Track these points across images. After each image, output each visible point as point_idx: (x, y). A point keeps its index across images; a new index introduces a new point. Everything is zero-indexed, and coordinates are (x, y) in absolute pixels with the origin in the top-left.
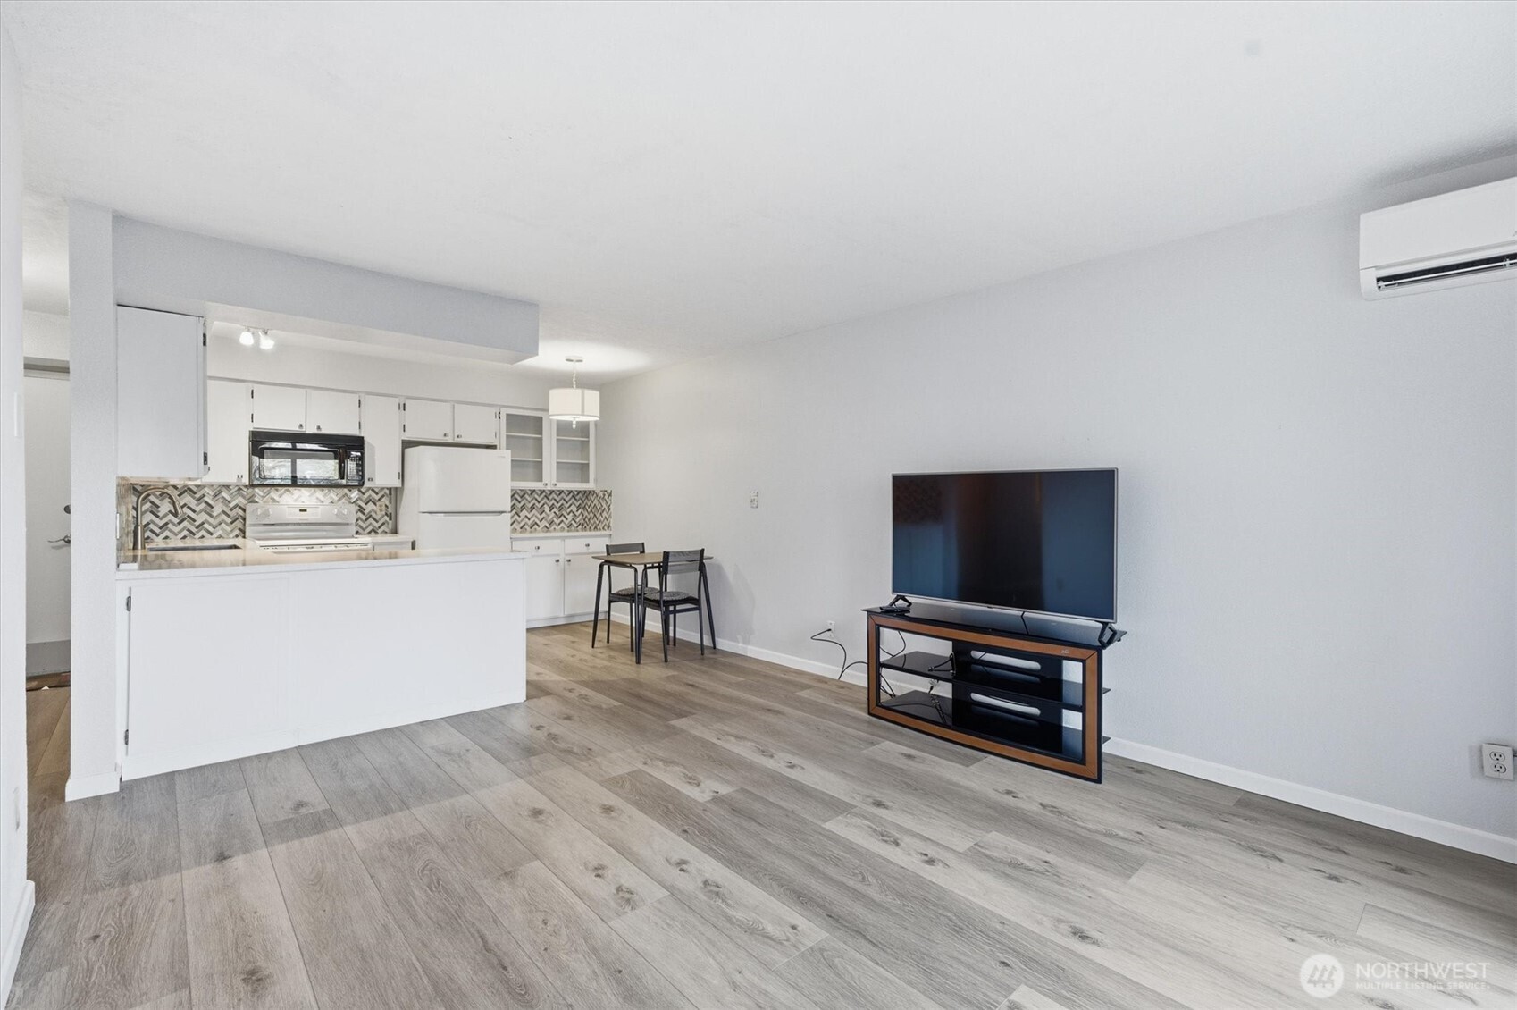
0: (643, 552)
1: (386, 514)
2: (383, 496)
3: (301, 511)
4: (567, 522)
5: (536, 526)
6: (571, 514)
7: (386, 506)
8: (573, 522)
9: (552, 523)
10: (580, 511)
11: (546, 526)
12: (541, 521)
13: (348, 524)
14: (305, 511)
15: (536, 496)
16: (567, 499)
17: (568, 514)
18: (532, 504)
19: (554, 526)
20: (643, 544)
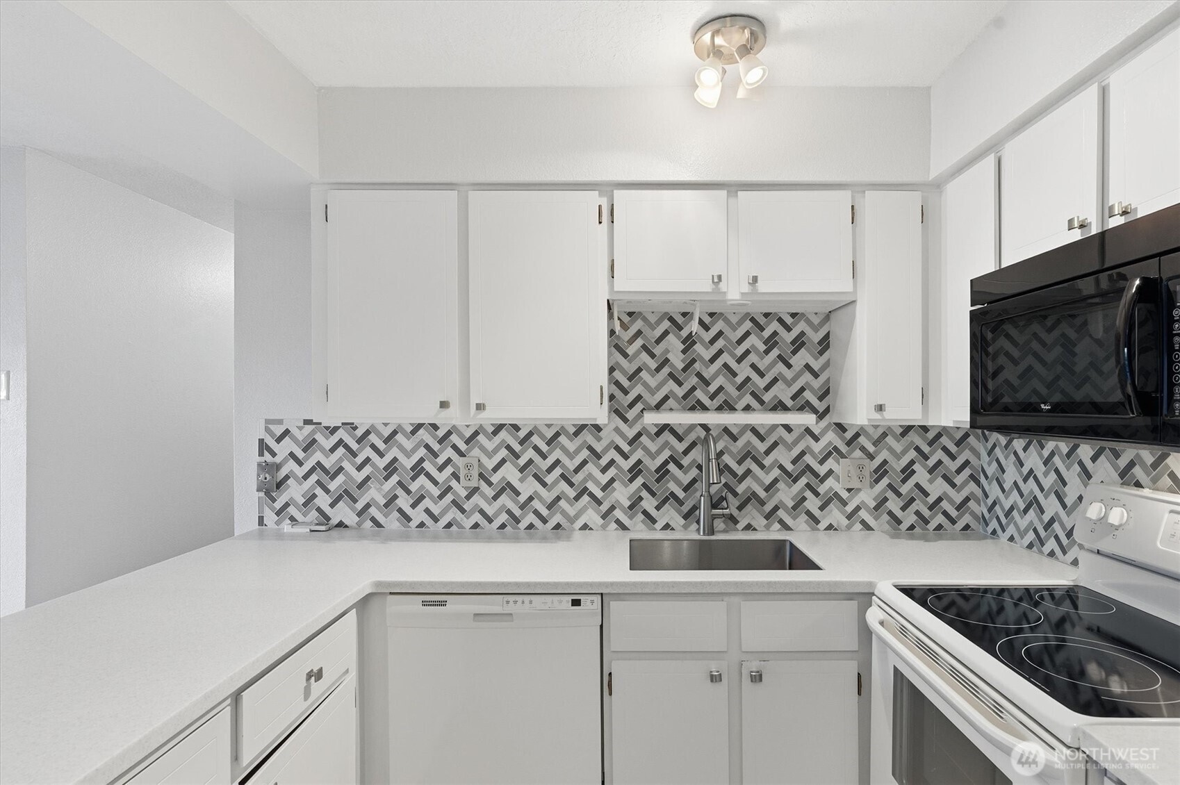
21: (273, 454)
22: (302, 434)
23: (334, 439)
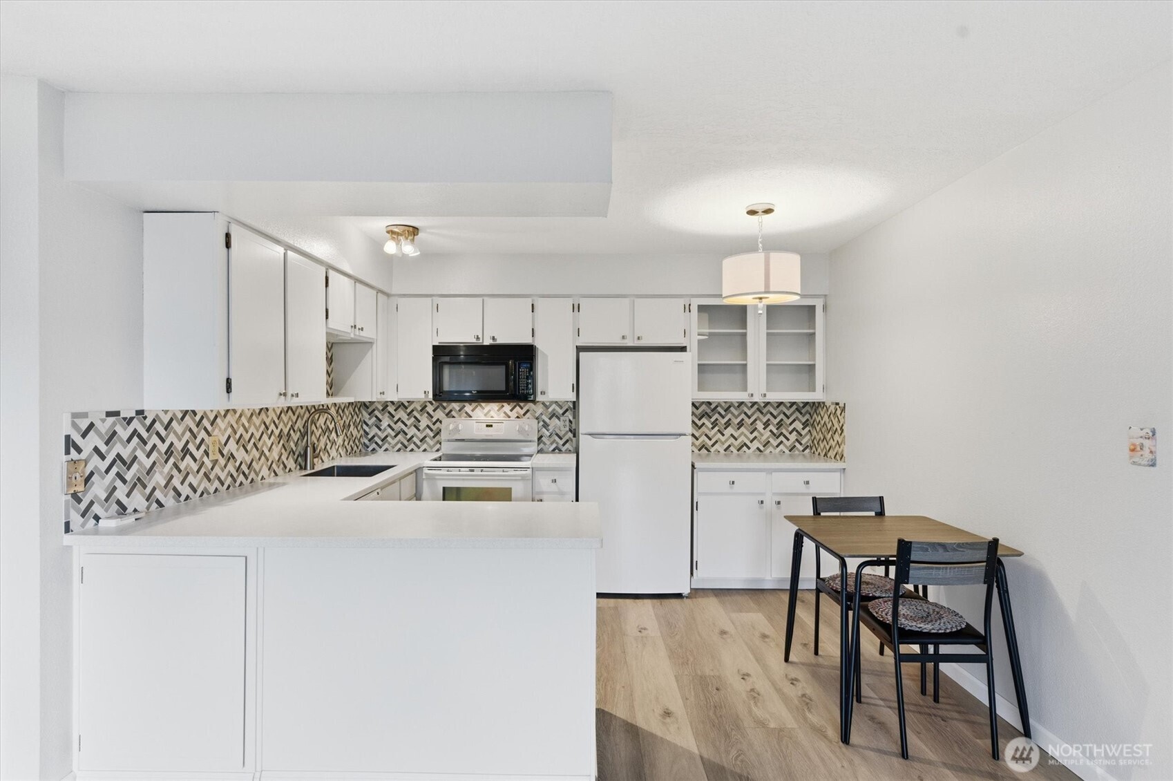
0: (881, 513)
1: (570, 430)
2: (567, 410)
3: (487, 426)
4: (788, 444)
5: (745, 448)
6: (795, 433)
7: (570, 421)
8: (797, 444)
9: (767, 444)
10: (807, 429)
11: (758, 449)
12: (751, 442)
13: (530, 441)
14: (491, 426)
15: (746, 410)
16: (788, 413)
17: (790, 433)
18: (739, 419)
19: (771, 449)
20: (881, 499)
21: (79, 450)
22: (104, 426)
23: (130, 429)
